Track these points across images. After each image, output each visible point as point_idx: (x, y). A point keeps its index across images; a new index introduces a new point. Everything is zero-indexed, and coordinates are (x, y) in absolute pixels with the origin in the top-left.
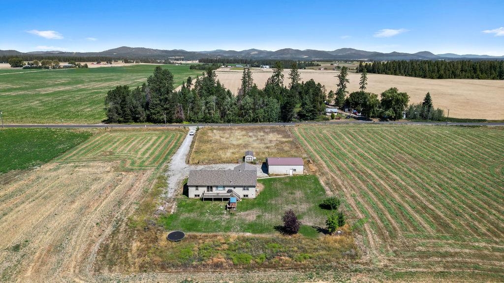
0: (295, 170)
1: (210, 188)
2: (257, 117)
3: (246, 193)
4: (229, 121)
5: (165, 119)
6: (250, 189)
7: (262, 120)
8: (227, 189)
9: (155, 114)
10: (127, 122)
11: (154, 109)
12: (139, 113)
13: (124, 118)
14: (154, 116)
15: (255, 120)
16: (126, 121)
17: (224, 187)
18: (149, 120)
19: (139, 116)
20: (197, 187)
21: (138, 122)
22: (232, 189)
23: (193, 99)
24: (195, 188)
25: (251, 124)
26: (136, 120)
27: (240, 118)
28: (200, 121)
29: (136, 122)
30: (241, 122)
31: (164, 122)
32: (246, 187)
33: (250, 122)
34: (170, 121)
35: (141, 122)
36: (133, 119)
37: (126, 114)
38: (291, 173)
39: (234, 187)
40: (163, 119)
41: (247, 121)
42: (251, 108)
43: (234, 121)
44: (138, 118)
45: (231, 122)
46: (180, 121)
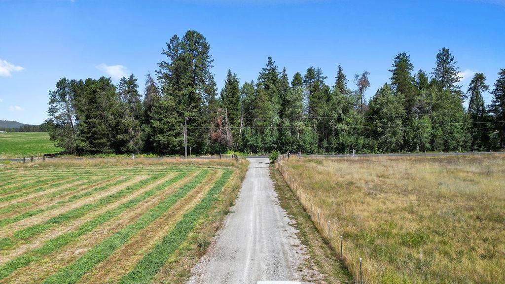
2: (416, 136)
4: (341, 149)
5: (185, 145)
7: (428, 145)
9: (162, 132)
10: (97, 152)
11: (160, 120)
12: (126, 131)
13: (91, 143)
14: (160, 137)
15: (408, 146)
16: (95, 150)
18: (151, 147)
19: (125, 137)
21: (123, 153)
26: (119, 148)
27: (370, 141)
29: (118, 152)
30: (372, 150)
31: (181, 152)
33: (394, 151)
34: (197, 150)
35: (129, 152)
36: (112, 147)
37: (95, 133)
40: (181, 143)
41: (386, 148)
43: (355, 148)
44: (123, 143)
46: (219, 148)
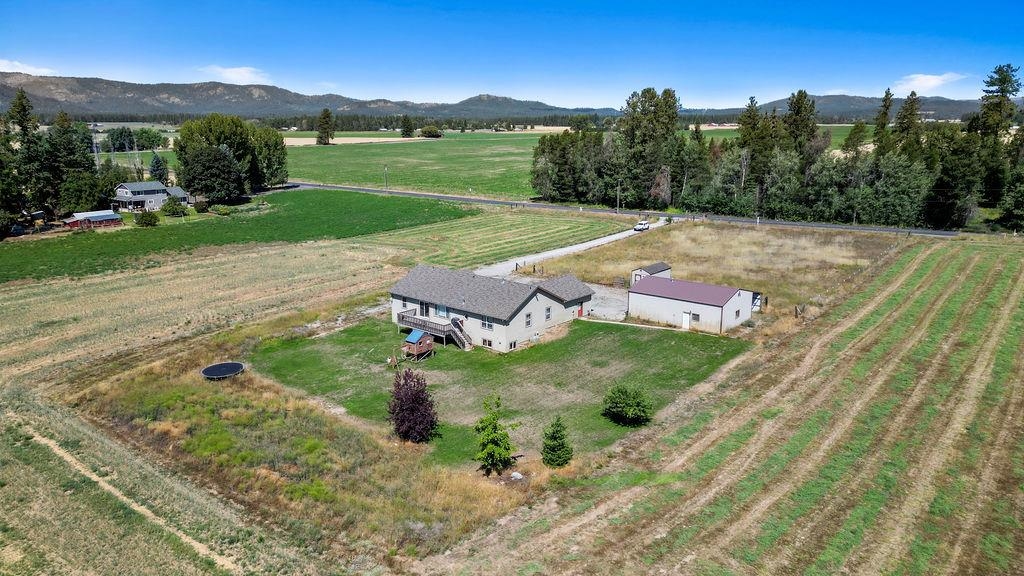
0: (696, 317)
1: (425, 306)
2: (850, 207)
3: (487, 334)
4: (772, 214)
5: (631, 198)
6: (495, 325)
7: (865, 218)
8: (453, 315)
13: (560, 193)
14: (610, 191)
15: (844, 217)
17: (448, 310)
18: (604, 200)
19: (586, 189)
20: (405, 299)
22: (462, 317)
23: (696, 156)
24: (401, 302)
25: (829, 225)
26: (580, 198)
27: (801, 208)
28: (704, 210)
30: (804, 217)
32: (488, 320)
33: (828, 220)
36: (575, 196)
37: (564, 184)
38: (686, 324)
39: (467, 314)
41: (820, 218)
42: (832, 183)
43: (785, 215)
44: (584, 194)
45: (778, 215)
46: (660, 205)
